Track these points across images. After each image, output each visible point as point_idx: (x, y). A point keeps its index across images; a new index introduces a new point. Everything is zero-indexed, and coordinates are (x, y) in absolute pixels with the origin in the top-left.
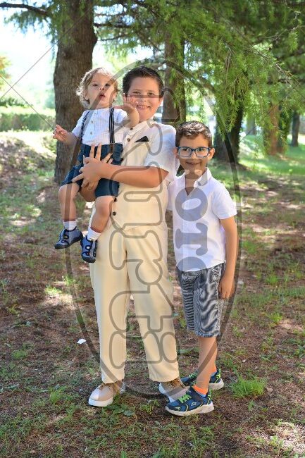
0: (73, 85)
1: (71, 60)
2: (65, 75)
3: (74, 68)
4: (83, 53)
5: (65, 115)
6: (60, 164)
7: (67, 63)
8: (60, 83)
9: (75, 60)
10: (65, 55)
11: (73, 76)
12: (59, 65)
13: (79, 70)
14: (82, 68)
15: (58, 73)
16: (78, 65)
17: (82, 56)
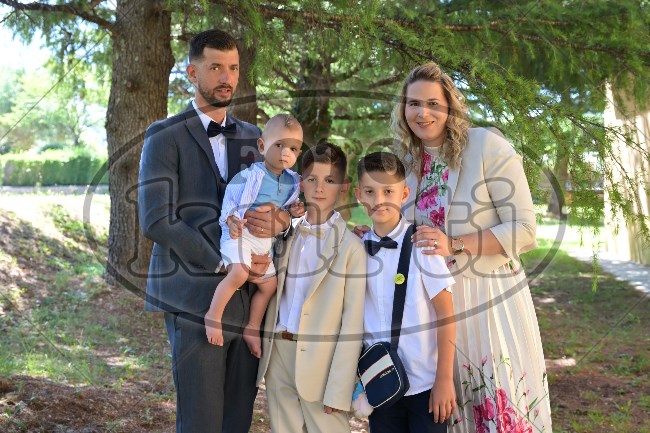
0: (140, 131)
1: (139, 92)
2: (129, 117)
3: (143, 105)
4: (157, 82)
5: (127, 178)
6: (118, 255)
7: (132, 97)
8: (120, 129)
9: (145, 93)
10: (129, 86)
11: (141, 118)
12: (118, 100)
13: (150, 108)
14: (155, 105)
15: (116, 112)
16: (150, 101)
17: (156, 87)
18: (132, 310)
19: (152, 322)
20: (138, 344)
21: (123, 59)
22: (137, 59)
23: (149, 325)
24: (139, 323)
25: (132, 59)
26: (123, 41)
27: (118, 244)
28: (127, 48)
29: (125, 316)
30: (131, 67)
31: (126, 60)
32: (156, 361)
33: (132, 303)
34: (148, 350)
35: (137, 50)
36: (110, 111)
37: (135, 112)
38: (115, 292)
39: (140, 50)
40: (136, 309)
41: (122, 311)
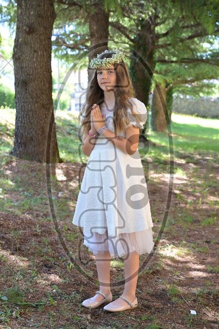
0: (35, 60)
1: (34, 34)
2: (26, 49)
3: (36, 43)
4: (45, 28)
5: (26, 90)
6: (21, 139)
7: (29, 37)
8: (22, 58)
9: (37, 35)
10: (28, 30)
11: (35, 51)
12: (20, 40)
13: (40, 45)
14: (44, 43)
15: (19, 47)
16: (40, 41)
17: (44, 31)
18: (29, 172)
19: (42, 179)
20: (33, 191)
21: (23, 13)
22: (32, 13)
23: (40, 180)
24: (33, 179)
25: (29, 13)
26: (23, 2)
27: (21, 131)
28: (26, 6)
29: (25, 175)
30: (28, 18)
31: (25, 14)
32: (44, 201)
33: (29, 168)
34: (39, 194)
35: (32, 7)
36: (15, 46)
37: (31, 47)
38: (19, 161)
39: (34, 7)
40: (31, 171)
41: (23, 172)
